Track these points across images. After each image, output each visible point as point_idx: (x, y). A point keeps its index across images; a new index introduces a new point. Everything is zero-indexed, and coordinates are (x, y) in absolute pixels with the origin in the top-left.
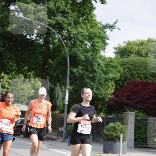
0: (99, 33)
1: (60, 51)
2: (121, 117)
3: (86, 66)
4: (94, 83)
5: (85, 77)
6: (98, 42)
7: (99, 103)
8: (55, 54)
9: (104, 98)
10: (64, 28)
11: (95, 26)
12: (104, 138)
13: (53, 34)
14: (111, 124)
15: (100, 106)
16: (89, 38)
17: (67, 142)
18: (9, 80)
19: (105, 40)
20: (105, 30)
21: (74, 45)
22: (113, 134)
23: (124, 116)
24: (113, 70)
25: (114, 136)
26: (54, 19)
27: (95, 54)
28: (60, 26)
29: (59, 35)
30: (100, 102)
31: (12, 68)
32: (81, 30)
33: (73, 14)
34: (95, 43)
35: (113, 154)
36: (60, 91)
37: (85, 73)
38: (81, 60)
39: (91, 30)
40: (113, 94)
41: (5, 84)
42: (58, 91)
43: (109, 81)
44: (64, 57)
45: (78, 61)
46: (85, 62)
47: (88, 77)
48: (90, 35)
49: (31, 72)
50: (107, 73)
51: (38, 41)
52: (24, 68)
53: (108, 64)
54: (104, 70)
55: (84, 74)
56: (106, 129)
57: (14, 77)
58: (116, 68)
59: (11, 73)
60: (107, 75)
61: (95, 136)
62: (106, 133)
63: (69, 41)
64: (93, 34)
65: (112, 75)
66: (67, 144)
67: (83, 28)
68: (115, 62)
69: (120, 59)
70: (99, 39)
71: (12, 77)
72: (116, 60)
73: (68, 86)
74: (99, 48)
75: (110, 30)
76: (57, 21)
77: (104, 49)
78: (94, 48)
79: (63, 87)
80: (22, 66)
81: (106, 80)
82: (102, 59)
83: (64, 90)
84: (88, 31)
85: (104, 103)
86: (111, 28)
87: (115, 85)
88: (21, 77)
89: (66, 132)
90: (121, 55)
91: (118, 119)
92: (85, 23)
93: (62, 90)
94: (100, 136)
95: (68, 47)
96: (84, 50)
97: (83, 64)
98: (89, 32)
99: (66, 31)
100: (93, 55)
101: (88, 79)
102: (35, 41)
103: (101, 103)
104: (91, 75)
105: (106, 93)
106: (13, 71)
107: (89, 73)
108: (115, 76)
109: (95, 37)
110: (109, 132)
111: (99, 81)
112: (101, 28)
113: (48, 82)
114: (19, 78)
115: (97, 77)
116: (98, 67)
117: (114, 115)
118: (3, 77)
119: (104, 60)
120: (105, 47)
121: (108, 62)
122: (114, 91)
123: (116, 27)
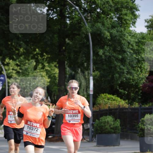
0: (127, 2)
1: (80, 27)
4: (124, 66)
5: (113, 59)
6: (126, 14)
7: (132, 91)
9: (137, 84)
12: (140, 133)
15: (132, 94)
16: (115, 10)
17: (95, 142)
18: (16, 68)
19: (134, 11)
27: (123, 29)
30: (132, 89)
31: (19, 52)
36: (83, 78)
37: (113, 54)
40: (147, 78)
41: (12, 72)
42: (80, 78)
43: (143, 62)
45: (104, 40)
47: (117, 59)
50: (139, 53)
51: (50, 16)
52: (35, 50)
53: (139, 42)
55: (111, 56)
56: (141, 122)
57: (22, 63)
59: (18, 59)
60: (139, 55)
61: (129, 132)
62: (142, 127)
63: (89, 14)
64: (120, 4)
66: (95, 144)
68: (148, 38)
71: (20, 64)
72: (148, 35)
77: (134, 23)
78: (122, 23)
79: (86, 73)
80: (32, 48)
81: (139, 61)
82: (132, 35)
83: (87, 77)
85: (137, 90)
88: (33, 63)
89: (93, 130)
93: (84, 76)
94: (135, 131)
98: (114, 2)
100: (121, 32)
101: (117, 62)
103: (134, 90)
104: (120, 57)
105: (139, 78)
106: (21, 55)
107: (117, 54)
109: (122, 7)
111: (131, 63)
113: (66, 68)
114: (29, 64)
115: (127, 58)
116: (128, 46)
117: (150, 105)
118: (8, 64)
119: (135, 36)
120: (135, 20)
121: (140, 38)
122: (148, 74)
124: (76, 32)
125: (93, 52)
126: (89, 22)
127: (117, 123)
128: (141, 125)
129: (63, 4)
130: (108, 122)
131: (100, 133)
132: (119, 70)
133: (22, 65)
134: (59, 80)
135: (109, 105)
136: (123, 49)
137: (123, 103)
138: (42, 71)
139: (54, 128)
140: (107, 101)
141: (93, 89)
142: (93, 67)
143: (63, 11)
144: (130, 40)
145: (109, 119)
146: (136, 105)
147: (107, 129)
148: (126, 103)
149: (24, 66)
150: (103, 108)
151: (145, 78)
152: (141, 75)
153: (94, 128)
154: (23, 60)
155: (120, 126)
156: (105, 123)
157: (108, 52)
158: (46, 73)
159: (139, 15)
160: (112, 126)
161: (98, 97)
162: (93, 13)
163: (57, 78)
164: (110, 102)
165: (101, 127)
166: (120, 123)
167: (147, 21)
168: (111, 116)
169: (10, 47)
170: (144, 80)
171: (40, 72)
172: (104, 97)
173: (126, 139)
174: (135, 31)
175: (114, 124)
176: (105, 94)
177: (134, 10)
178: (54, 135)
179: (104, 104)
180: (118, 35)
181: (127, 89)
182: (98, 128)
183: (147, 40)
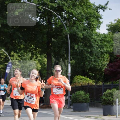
0: (94, 13)
1: (62, 30)
2: (116, 85)
4: (92, 56)
5: (84, 52)
6: (93, 21)
7: (97, 73)
9: (101, 69)
11: (90, 7)
12: (103, 103)
14: (108, 91)
15: (98, 76)
16: (86, 18)
17: (72, 108)
18: (18, 58)
20: (98, 10)
22: (111, 99)
23: (118, 83)
24: (107, 44)
25: (111, 100)
27: (91, 31)
31: (20, 47)
34: (91, 22)
35: (111, 116)
36: (64, 65)
37: (84, 48)
38: (80, 37)
39: (86, 11)
40: (108, 65)
43: (105, 53)
44: (66, 35)
45: (78, 38)
47: (87, 52)
51: (42, 23)
52: (31, 46)
53: (103, 40)
54: (100, 44)
55: (83, 50)
56: (104, 95)
58: (109, 42)
59: (20, 52)
60: (103, 49)
61: (95, 102)
64: (89, 14)
65: (107, 49)
66: (72, 110)
69: (112, 35)
70: (94, 19)
72: (109, 35)
77: (99, 27)
78: (91, 27)
79: (66, 61)
80: (29, 44)
81: (102, 53)
82: (97, 35)
83: (66, 64)
84: (84, 12)
85: (101, 73)
86: (103, 9)
87: (109, 57)
88: (29, 55)
90: (113, 32)
91: (114, 86)
93: (65, 64)
94: (99, 101)
100: (90, 33)
102: (39, 23)
103: (99, 73)
104: (89, 50)
105: (103, 65)
106: (22, 50)
107: (88, 48)
108: (109, 50)
109: (91, 16)
110: (107, 97)
111: (97, 54)
112: (95, 9)
113: (52, 58)
114: (27, 56)
115: (94, 51)
116: (95, 43)
117: (110, 83)
118: (13, 56)
119: (99, 36)
120: (100, 25)
121: (103, 37)
122: (109, 62)
123: (107, 8)
124: (59, 34)
125: (71, 47)
126: (68, 27)
127: (87, 95)
128: (104, 97)
129: (50, 14)
130: (81, 95)
131: (75, 103)
132: (88, 59)
133: (22, 56)
134: (47, 66)
135: (82, 83)
136: (91, 45)
137: (91, 82)
138: (36, 60)
139: (44, 99)
140: (80, 81)
141: (70, 72)
142: (71, 57)
143: (50, 19)
144: (96, 39)
145: (82, 93)
146: (100, 83)
147: (80, 99)
148: (94, 82)
149: (24, 57)
150: (77, 86)
151: (107, 65)
152: (104, 62)
153: (72, 99)
154: (23, 53)
155: (90, 97)
156: (79, 96)
157: (81, 47)
159: (102, 22)
160: (83, 98)
161: (74, 78)
162: (70, 20)
163: (46, 65)
164: (82, 81)
165: (76, 99)
166: (89, 95)
167: (108, 26)
168: (83, 90)
169: (14, 44)
170: (105, 66)
172: (78, 78)
173: (93, 107)
174: (99, 32)
175: (85, 97)
176: (79, 76)
177: (99, 18)
178: (44, 104)
179: (78, 83)
180: (88, 35)
181: (94, 72)
182: (74, 99)
183: (108, 39)
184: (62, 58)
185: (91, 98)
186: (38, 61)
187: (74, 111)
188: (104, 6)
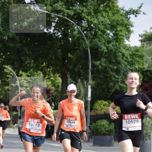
0: (122, 20)
3: (109, 58)
4: (119, 76)
5: (108, 70)
6: (121, 31)
8: (75, 48)
10: (83, 18)
11: (117, 13)
13: (72, 25)
16: (111, 27)
19: (129, 27)
20: (129, 16)
21: (95, 36)
24: (140, 60)
26: (72, 9)
27: (118, 44)
28: (79, 16)
29: (78, 27)
31: (30, 65)
32: (102, 19)
33: (92, 2)
34: (118, 32)
36: (82, 87)
37: (108, 65)
38: (103, 52)
39: (113, 18)
42: (79, 87)
44: (85, 49)
45: (100, 53)
46: (108, 54)
47: (112, 70)
48: (112, 23)
49: (50, 68)
50: (132, 64)
51: (56, 35)
52: (43, 64)
53: (133, 54)
54: (130, 60)
55: (107, 67)
57: (32, 74)
58: (142, 57)
59: (29, 71)
60: (133, 66)
63: (89, 32)
64: (115, 22)
65: (139, 66)
66: (92, 144)
67: (104, 17)
70: (122, 27)
71: (31, 75)
72: (142, 48)
73: (91, 82)
74: (122, 37)
75: (134, 16)
76: (75, 11)
77: (128, 38)
78: (117, 38)
79: (85, 82)
80: (40, 62)
82: (127, 48)
83: (85, 86)
84: (109, 19)
86: (135, 14)
87: (142, 77)
88: (40, 74)
92: (106, 11)
93: (83, 85)
95: (89, 39)
96: (106, 41)
97: (106, 55)
98: (111, 20)
99: (85, 22)
100: (116, 45)
101: (112, 72)
102: (53, 35)
104: (115, 67)
106: (32, 68)
107: (113, 65)
108: (142, 67)
109: (118, 24)
111: (125, 73)
112: (124, 15)
113: (68, 78)
114: (37, 75)
115: (121, 69)
116: (123, 58)
118: (21, 75)
119: (129, 50)
120: (129, 35)
121: (134, 51)
122: (141, 83)
123: (141, 12)
125: (92, 63)
127: (112, 126)
130: (103, 125)
131: (96, 135)
132: (113, 79)
134: (62, 89)
135: (105, 110)
136: (118, 61)
138: (48, 81)
140: (103, 107)
141: (90, 96)
144: (124, 53)
145: (105, 122)
147: (102, 131)
149: (34, 76)
150: (99, 113)
153: (91, 130)
154: (33, 72)
155: (115, 129)
156: (101, 126)
158: (51, 82)
160: (107, 129)
161: (95, 104)
163: (60, 86)
164: (106, 107)
165: (97, 130)
166: (114, 126)
167: (141, 35)
168: (106, 120)
171: (47, 82)
172: (100, 103)
174: (129, 44)
175: (108, 127)
176: (101, 101)
179: (100, 110)
180: (114, 48)
182: (95, 130)
183: (141, 53)
184: (80, 79)
185: (117, 129)
186: (51, 81)
187: (94, 145)
188: (137, 10)
